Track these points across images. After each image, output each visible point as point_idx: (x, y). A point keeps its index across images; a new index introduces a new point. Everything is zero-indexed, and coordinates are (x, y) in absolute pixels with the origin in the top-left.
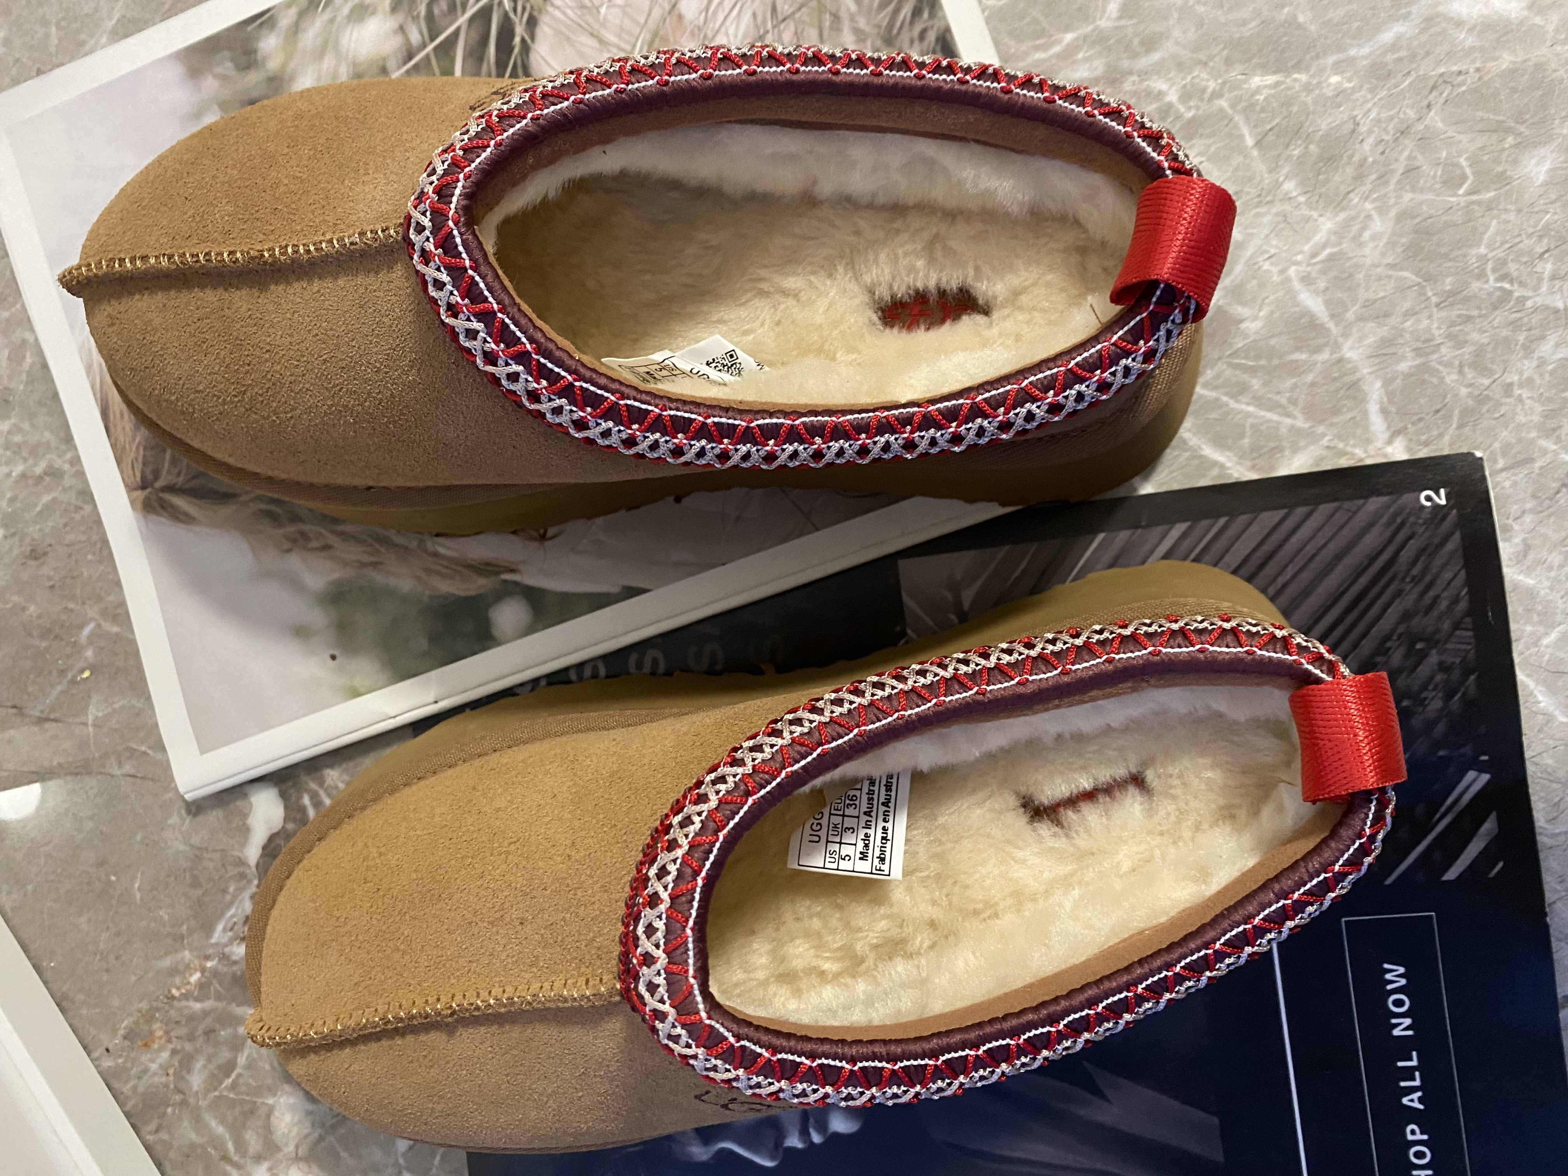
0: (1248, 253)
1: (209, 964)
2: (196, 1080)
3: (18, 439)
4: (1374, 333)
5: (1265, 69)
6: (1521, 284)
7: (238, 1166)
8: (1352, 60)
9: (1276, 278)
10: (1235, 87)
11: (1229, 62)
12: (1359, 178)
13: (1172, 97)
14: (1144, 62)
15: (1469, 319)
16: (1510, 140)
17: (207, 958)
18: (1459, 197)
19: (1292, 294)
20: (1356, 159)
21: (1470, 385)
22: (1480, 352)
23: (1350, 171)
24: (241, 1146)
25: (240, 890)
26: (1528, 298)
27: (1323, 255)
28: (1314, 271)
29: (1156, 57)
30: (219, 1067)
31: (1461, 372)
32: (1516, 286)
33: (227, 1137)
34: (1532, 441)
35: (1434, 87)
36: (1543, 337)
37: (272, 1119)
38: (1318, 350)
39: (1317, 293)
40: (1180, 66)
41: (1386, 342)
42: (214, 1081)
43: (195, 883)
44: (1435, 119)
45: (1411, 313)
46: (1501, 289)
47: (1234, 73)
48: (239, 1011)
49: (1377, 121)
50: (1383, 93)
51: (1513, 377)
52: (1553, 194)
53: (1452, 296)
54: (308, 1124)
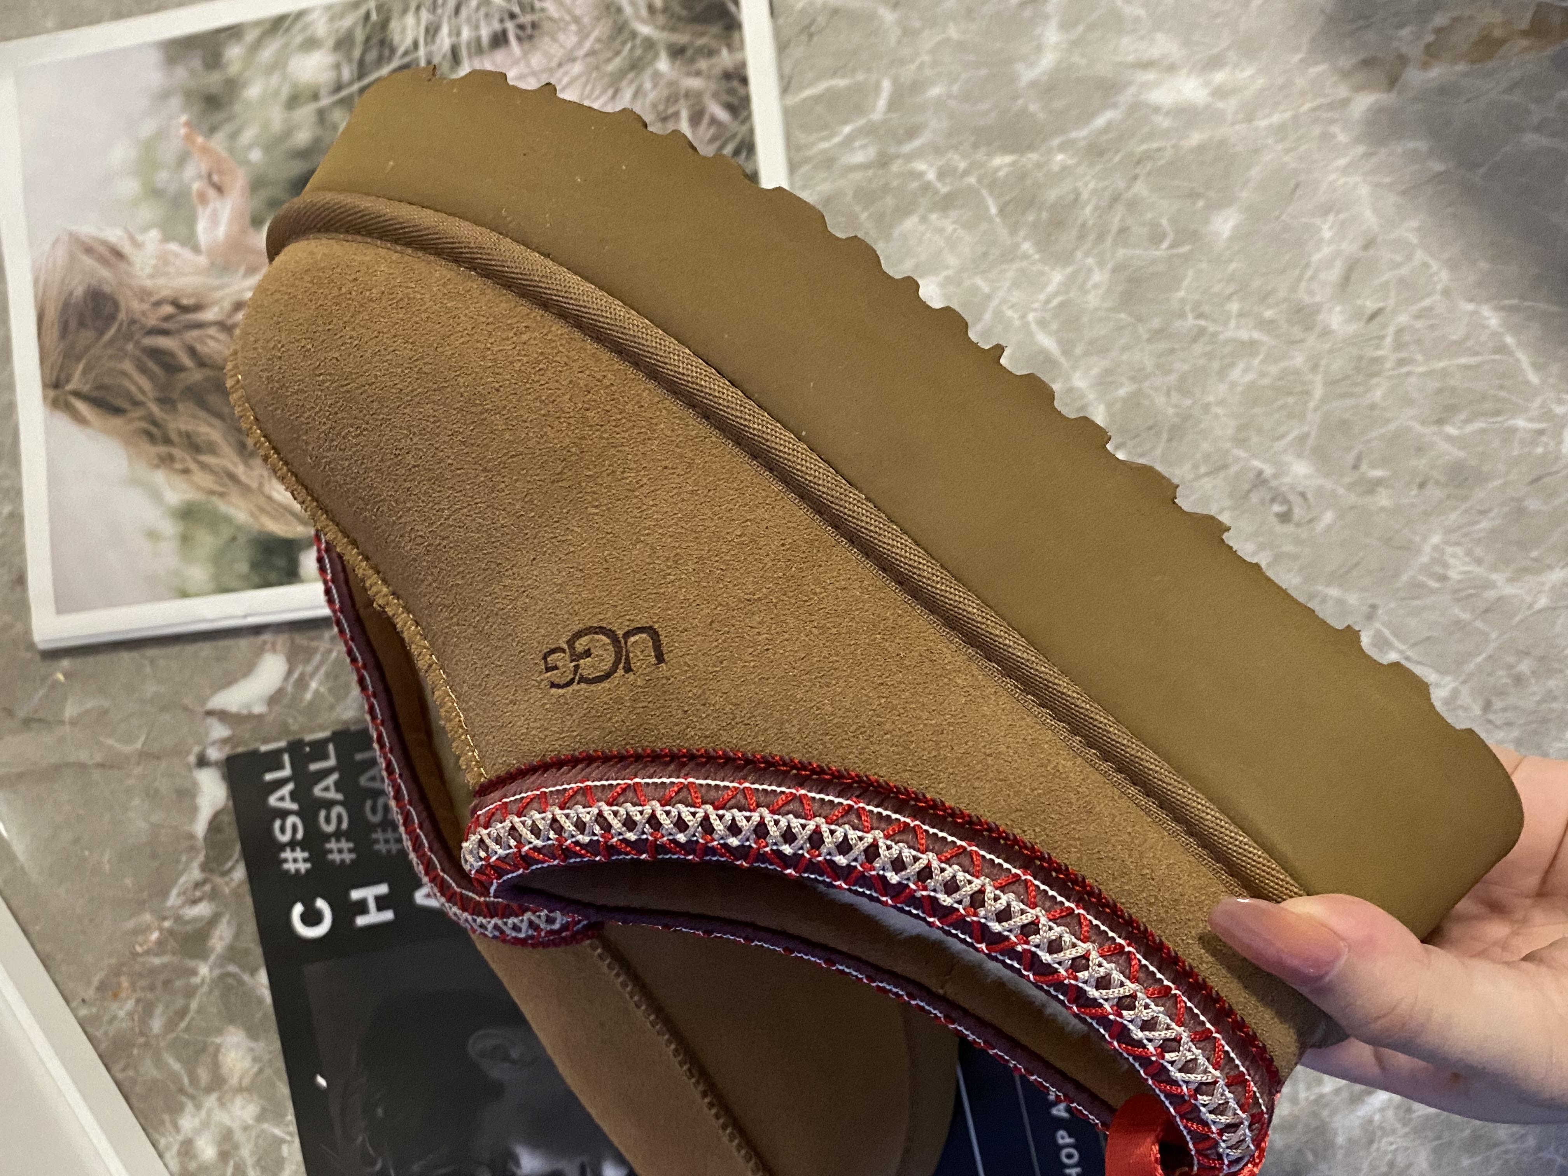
0: (994, 303)
1: (167, 924)
2: (157, 1025)
4: (1098, 365)
5: (1005, 149)
6: (1214, 321)
7: (192, 1098)
8: (1073, 142)
9: (1017, 323)
10: (981, 165)
11: (975, 146)
12: (1081, 237)
13: (931, 176)
14: (907, 148)
15: (1174, 350)
16: (1201, 203)
17: (165, 918)
18: (1162, 250)
19: (1030, 335)
20: (1079, 222)
21: (1176, 406)
22: (1183, 378)
23: (1074, 233)
24: (194, 1079)
25: (191, 860)
26: (1222, 332)
27: (1055, 303)
28: (1047, 316)
29: (916, 143)
30: (176, 1013)
31: (1168, 394)
32: (1210, 323)
33: (183, 1072)
34: (1227, 451)
35: (1139, 162)
36: (1232, 365)
37: (221, 1057)
39: (1050, 333)
40: (938, 151)
41: (1108, 372)
42: (171, 1025)
43: (154, 856)
44: (1140, 188)
45: (1124, 349)
46: (1199, 326)
47: (980, 156)
48: (191, 963)
49: (1095, 191)
50: (1099, 167)
51: (1211, 399)
52: (1236, 247)
53: (1158, 334)
54: (249, 1059)
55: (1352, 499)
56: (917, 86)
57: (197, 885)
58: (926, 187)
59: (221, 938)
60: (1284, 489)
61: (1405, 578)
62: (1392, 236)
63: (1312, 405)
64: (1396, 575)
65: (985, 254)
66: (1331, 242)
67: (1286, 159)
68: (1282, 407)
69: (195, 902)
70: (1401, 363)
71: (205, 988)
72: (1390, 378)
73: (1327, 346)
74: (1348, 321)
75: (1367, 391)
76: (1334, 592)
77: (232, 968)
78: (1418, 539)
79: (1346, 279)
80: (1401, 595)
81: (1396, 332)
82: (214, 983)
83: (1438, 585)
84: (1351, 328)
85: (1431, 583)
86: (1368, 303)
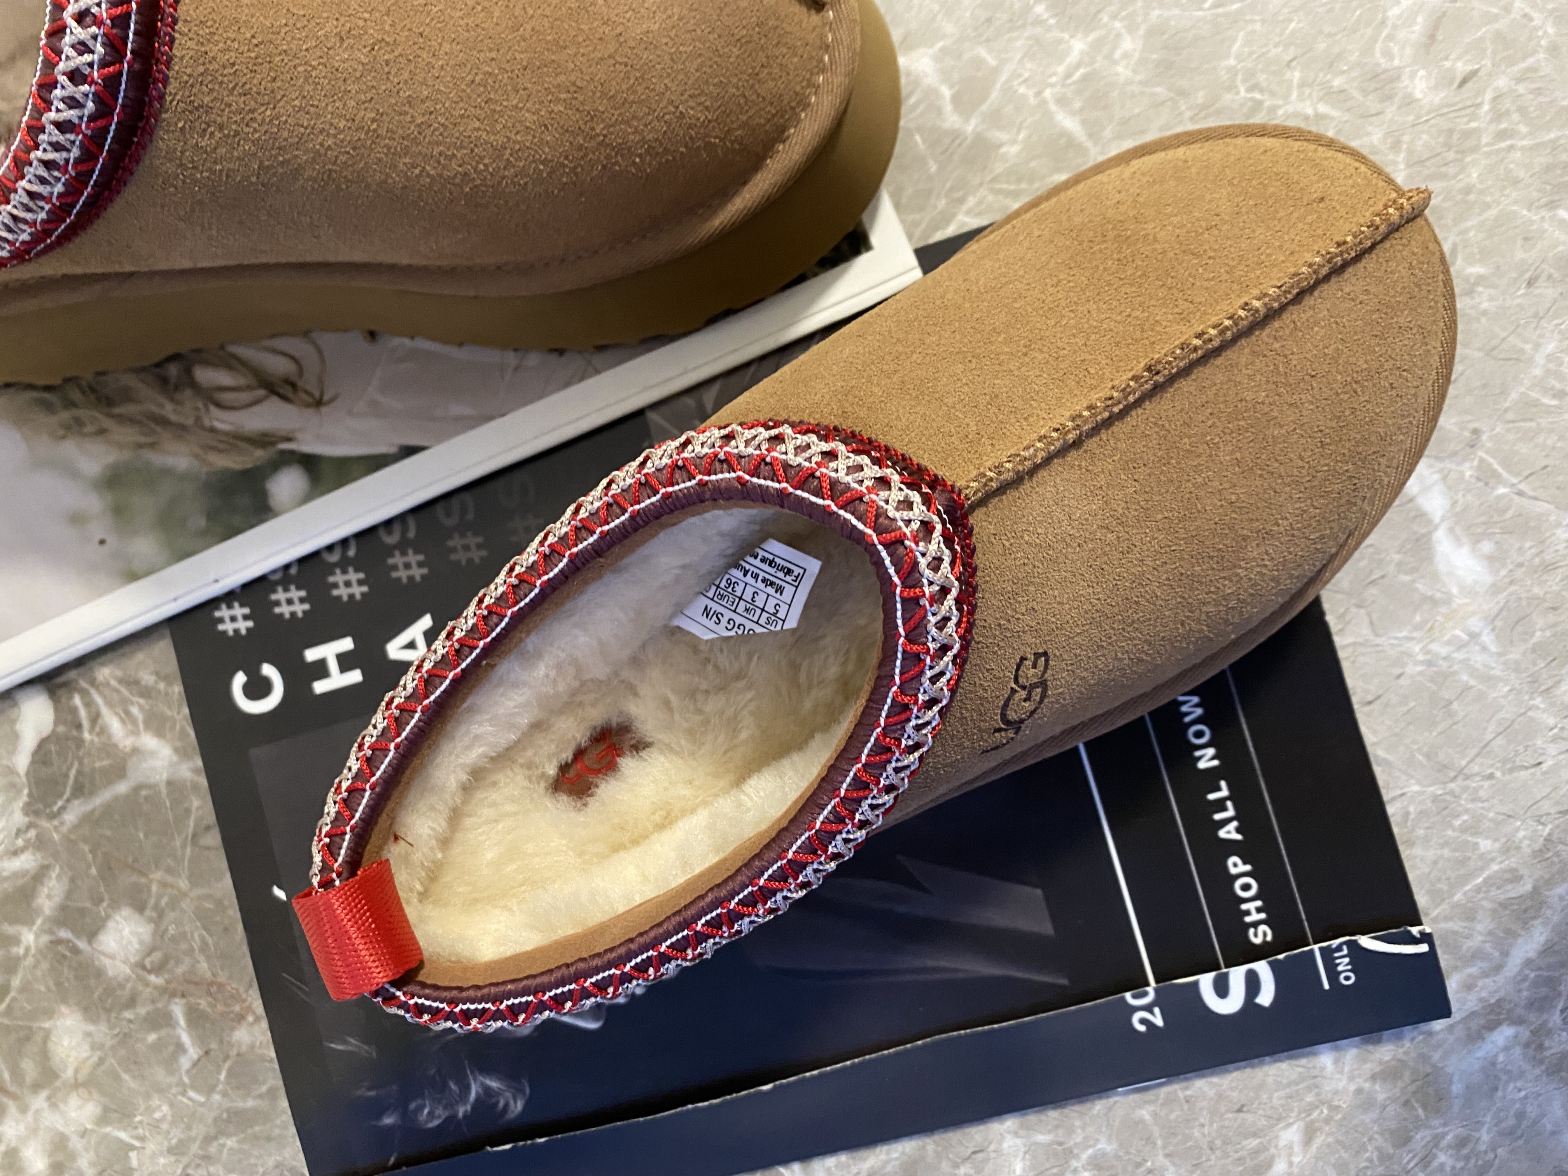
0: (1004, 77)
6: (1272, 94)
7: (14, 1097)
9: (1032, 101)
18: (1205, 11)
19: (1048, 115)
24: (17, 1075)
25: (10, 801)
26: (1279, 107)
27: (1077, 75)
28: (1069, 92)
32: (1266, 97)
37: (51, 1046)
39: (1073, 113)
46: (1252, 99)
48: (10, 930)
54: (86, 1047)
57: (19, 832)
59: (49, 897)
61: (1514, 395)
64: (1504, 392)
65: (989, 20)
69: (15, 853)
70: (1502, 135)
71: (30, 961)
72: (1488, 155)
73: (1411, 118)
74: (1435, 87)
75: (1462, 170)
77: (64, 934)
78: (1528, 347)
79: (1430, 37)
80: (1510, 416)
81: (1495, 99)
82: (41, 953)
83: (1554, 402)
84: (1438, 97)
85: (1546, 401)
86: (1459, 64)
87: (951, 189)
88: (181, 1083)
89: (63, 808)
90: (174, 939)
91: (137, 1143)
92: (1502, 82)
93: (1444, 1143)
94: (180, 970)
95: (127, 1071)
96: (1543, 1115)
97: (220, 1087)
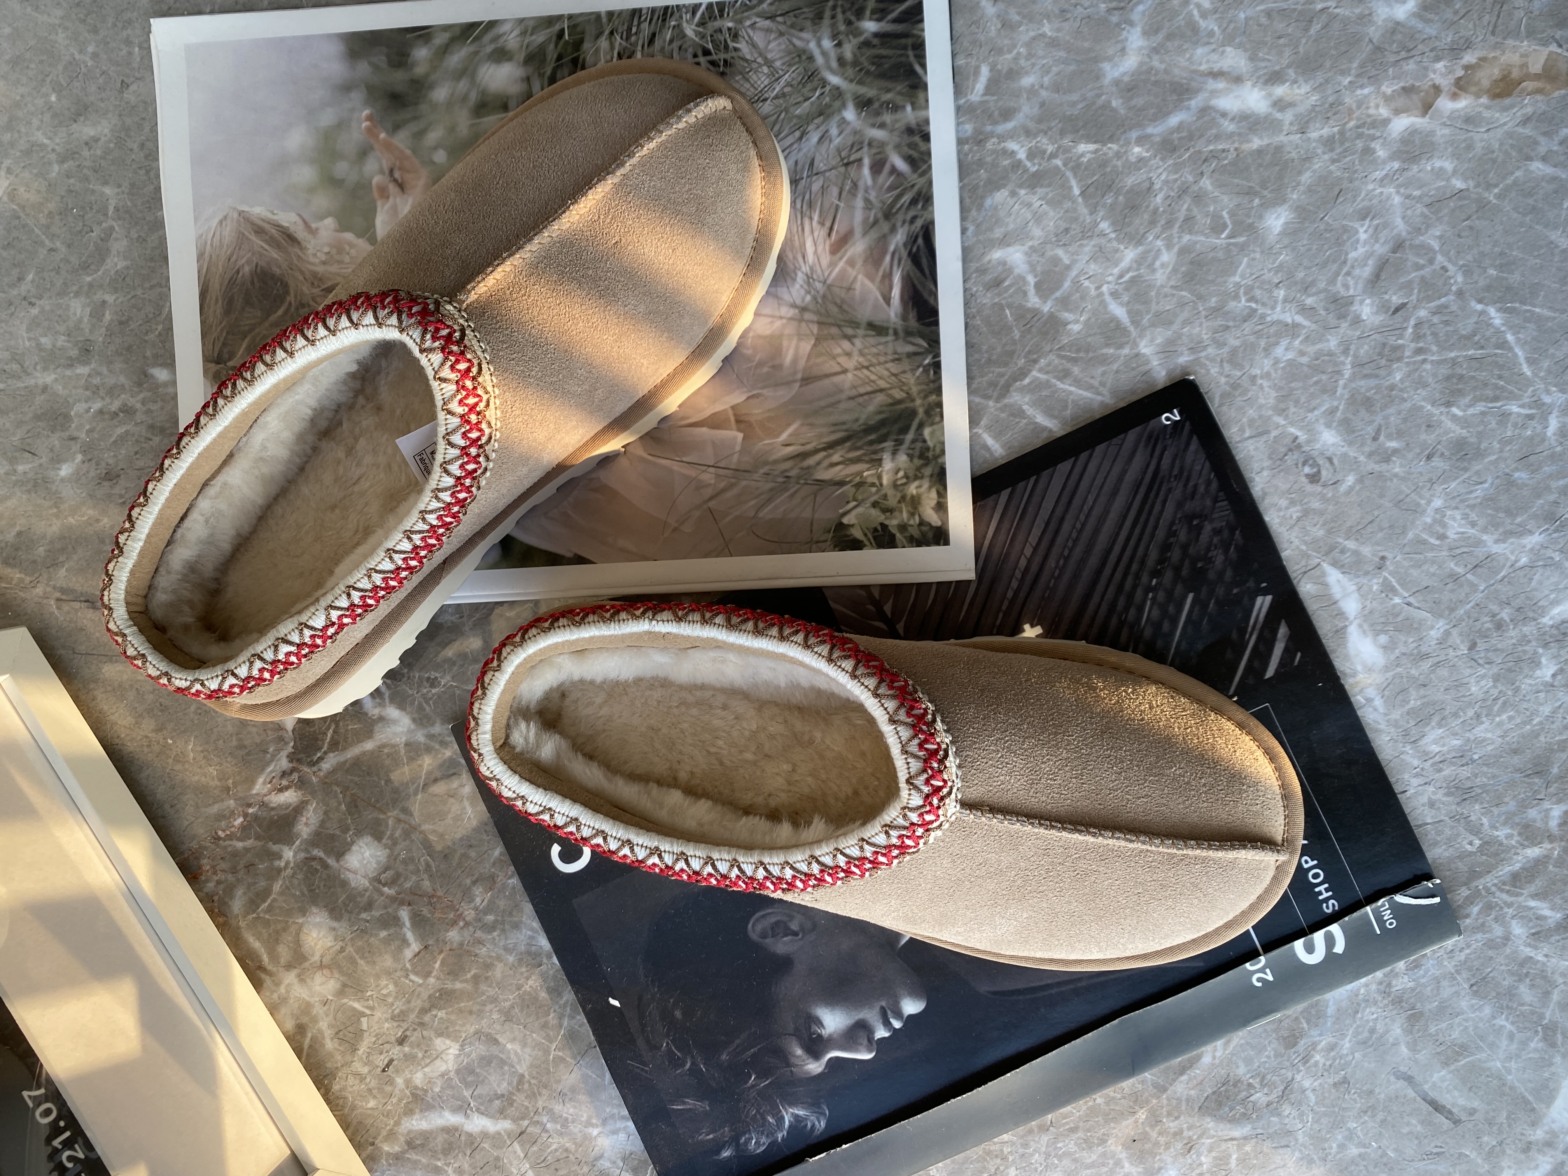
0: (1073, 273)
1: (251, 811)
2: (237, 905)
3: (96, 381)
4: (1161, 336)
5: (1089, 139)
6: (1263, 305)
7: (271, 974)
8: (1150, 137)
9: (1093, 292)
10: (1067, 150)
11: (1062, 133)
13: (1022, 155)
14: (1001, 128)
15: (1228, 327)
16: (1257, 201)
17: (249, 805)
18: (1221, 240)
19: (1103, 304)
20: (1151, 208)
22: (1234, 352)
23: (1146, 217)
24: (273, 957)
25: (279, 750)
26: (1268, 315)
27: (1127, 277)
28: (1120, 288)
29: (1010, 125)
30: (257, 895)
31: (1222, 366)
32: (1259, 306)
33: (262, 950)
34: (1269, 418)
35: (1205, 161)
36: (1277, 343)
37: (302, 936)
38: (1121, 346)
39: (1122, 304)
40: (1028, 133)
41: (1170, 342)
42: (252, 905)
43: (241, 745)
44: (1206, 183)
45: (1186, 322)
46: (1250, 307)
47: (1066, 142)
48: (275, 848)
49: (1166, 182)
50: (1171, 162)
51: (1257, 371)
52: (1286, 241)
53: (1216, 311)
54: (331, 938)
55: (1372, 466)
56: (1013, 74)
57: (284, 774)
58: (1017, 165)
59: (306, 824)
60: (1315, 453)
61: (1410, 535)
62: (1417, 242)
63: (1341, 382)
64: (1404, 532)
65: (1067, 230)
66: (1365, 243)
67: (1332, 168)
68: (1316, 383)
69: (281, 790)
70: (1419, 351)
71: (289, 871)
72: (1408, 364)
73: (1358, 333)
74: (1377, 313)
75: (1389, 374)
76: (1351, 545)
77: (317, 852)
78: (1423, 502)
79: (1377, 276)
80: (1407, 549)
81: (1416, 325)
82: (298, 866)
83: (1437, 542)
84: (1378, 319)
85: (1432, 541)
86: (1394, 298)
87: (1029, 352)
88: (404, 969)
89: (321, 759)
90: (405, 862)
91: (368, 1012)
92: (1422, 313)
93: (1319, 1047)
94: (408, 885)
95: (363, 957)
96: (1387, 1032)
97: (434, 973)
